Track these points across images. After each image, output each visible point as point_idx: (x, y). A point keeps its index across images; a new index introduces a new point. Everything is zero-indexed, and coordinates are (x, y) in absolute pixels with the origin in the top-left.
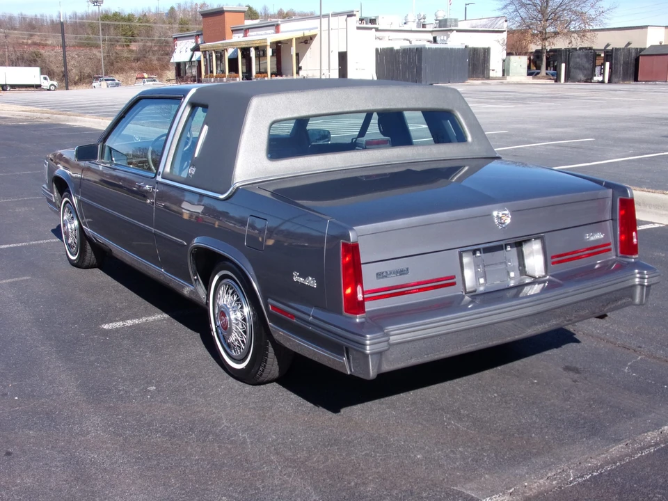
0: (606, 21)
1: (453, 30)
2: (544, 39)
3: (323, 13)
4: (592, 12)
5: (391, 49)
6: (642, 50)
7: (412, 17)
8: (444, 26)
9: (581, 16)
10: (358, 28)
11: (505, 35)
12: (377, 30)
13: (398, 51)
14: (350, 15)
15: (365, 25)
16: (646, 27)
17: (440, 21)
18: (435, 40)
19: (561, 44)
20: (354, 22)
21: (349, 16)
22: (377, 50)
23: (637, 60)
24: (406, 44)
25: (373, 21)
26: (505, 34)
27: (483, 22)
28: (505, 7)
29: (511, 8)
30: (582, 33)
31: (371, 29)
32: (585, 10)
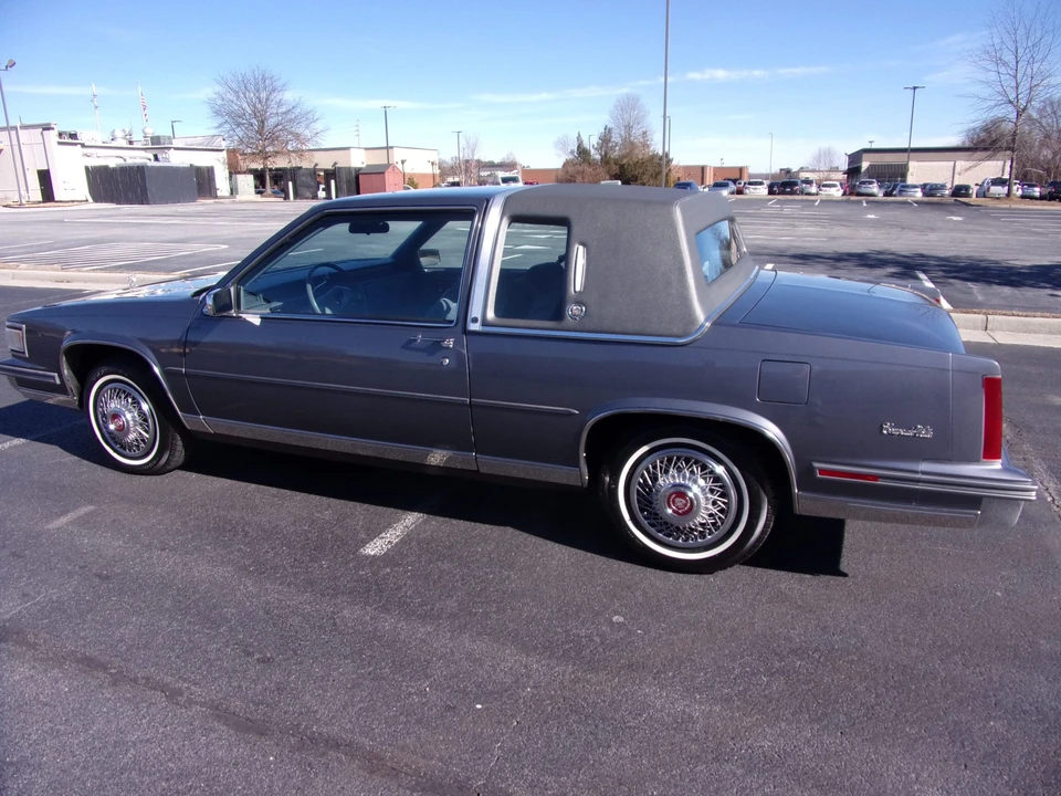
0: (320, 141)
1: (170, 148)
2: (266, 158)
3: (11, 124)
4: (307, 133)
5: (106, 168)
6: (360, 169)
7: (119, 134)
8: (157, 144)
9: (297, 136)
10: (60, 143)
11: (224, 154)
12: (83, 145)
13: (114, 169)
14: (47, 128)
15: (66, 140)
16: (348, 148)
17: (152, 138)
18: (156, 158)
19: (281, 163)
20: (52, 136)
21: (44, 129)
22: (87, 168)
23: (357, 178)
24: (121, 162)
25: (73, 136)
26: (225, 152)
27: (199, 140)
28: (220, 126)
29: (227, 126)
30: (300, 153)
31: (76, 144)
32: (299, 131)
